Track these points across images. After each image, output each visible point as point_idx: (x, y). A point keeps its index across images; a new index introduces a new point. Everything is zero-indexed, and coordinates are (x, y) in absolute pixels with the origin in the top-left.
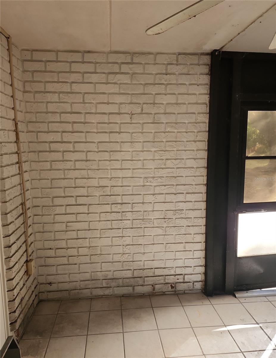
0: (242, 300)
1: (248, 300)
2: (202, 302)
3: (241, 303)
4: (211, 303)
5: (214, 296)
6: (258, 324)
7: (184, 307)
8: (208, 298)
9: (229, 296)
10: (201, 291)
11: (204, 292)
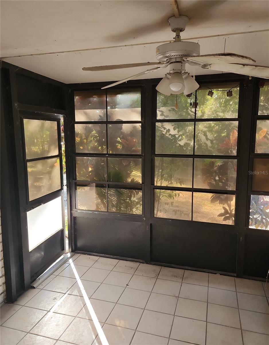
0: (41, 287)
1: (44, 284)
2: (14, 310)
3: (42, 289)
4: (22, 305)
5: (17, 299)
6: (65, 294)
7: (3, 325)
8: (15, 303)
9: (29, 291)
10: (3, 302)
11: (6, 302)
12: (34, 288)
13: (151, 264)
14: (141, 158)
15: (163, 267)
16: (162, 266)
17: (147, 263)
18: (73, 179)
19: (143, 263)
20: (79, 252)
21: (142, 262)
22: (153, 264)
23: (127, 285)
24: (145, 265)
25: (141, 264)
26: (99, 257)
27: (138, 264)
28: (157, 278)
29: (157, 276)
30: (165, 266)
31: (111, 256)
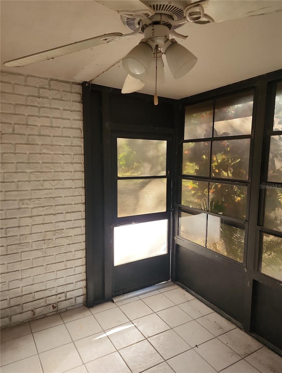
0: (119, 304)
1: (124, 302)
2: (84, 315)
3: (118, 307)
4: (92, 314)
5: (95, 306)
6: (131, 321)
7: (65, 324)
8: (90, 309)
9: (108, 302)
10: (83, 304)
11: (86, 304)
12: (114, 302)
13: (251, 336)
14: (247, 185)
15: (265, 347)
16: (265, 345)
17: (246, 332)
18: (177, 203)
19: (241, 329)
20: (179, 283)
21: (239, 327)
22: (253, 336)
23: (196, 346)
24: (242, 333)
25: (238, 329)
26: (194, 298)
27: (234, 326)
28: (243, 358)
29: (247, 355)
30: (269, 348)
31: (208, 303)
